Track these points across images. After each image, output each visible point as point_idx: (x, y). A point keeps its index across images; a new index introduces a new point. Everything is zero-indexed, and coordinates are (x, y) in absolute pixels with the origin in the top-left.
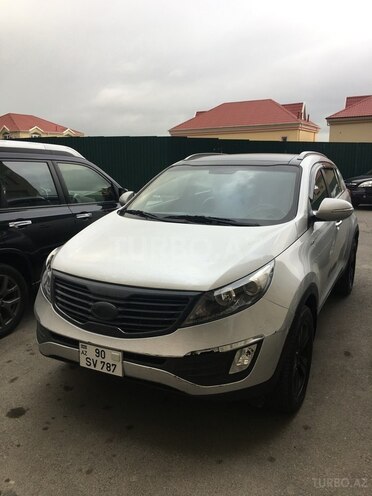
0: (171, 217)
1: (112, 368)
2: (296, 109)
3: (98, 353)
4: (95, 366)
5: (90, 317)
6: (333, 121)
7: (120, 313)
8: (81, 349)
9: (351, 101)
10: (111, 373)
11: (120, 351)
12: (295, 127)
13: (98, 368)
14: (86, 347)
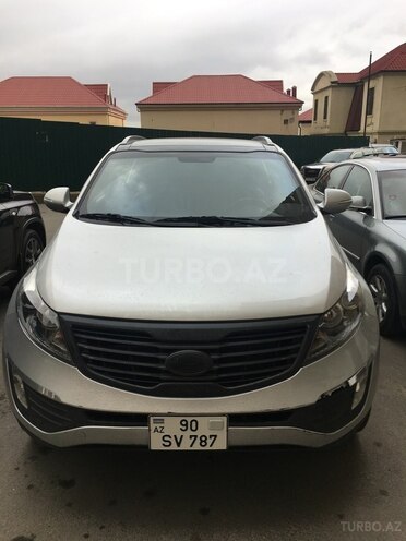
0: (166, 220)
1: (209, 441)
2: (101, 90)
3: (185, 425)
4: (179, 445)
5: (162, 377)
6: (143, 107)
7: (216, 362)
8: (153, 426)
9: (158, 87)
10: (207, 448)
11: (224, 415)
12: (103, 112)
13: (185, 446)
14: (162, 421)
